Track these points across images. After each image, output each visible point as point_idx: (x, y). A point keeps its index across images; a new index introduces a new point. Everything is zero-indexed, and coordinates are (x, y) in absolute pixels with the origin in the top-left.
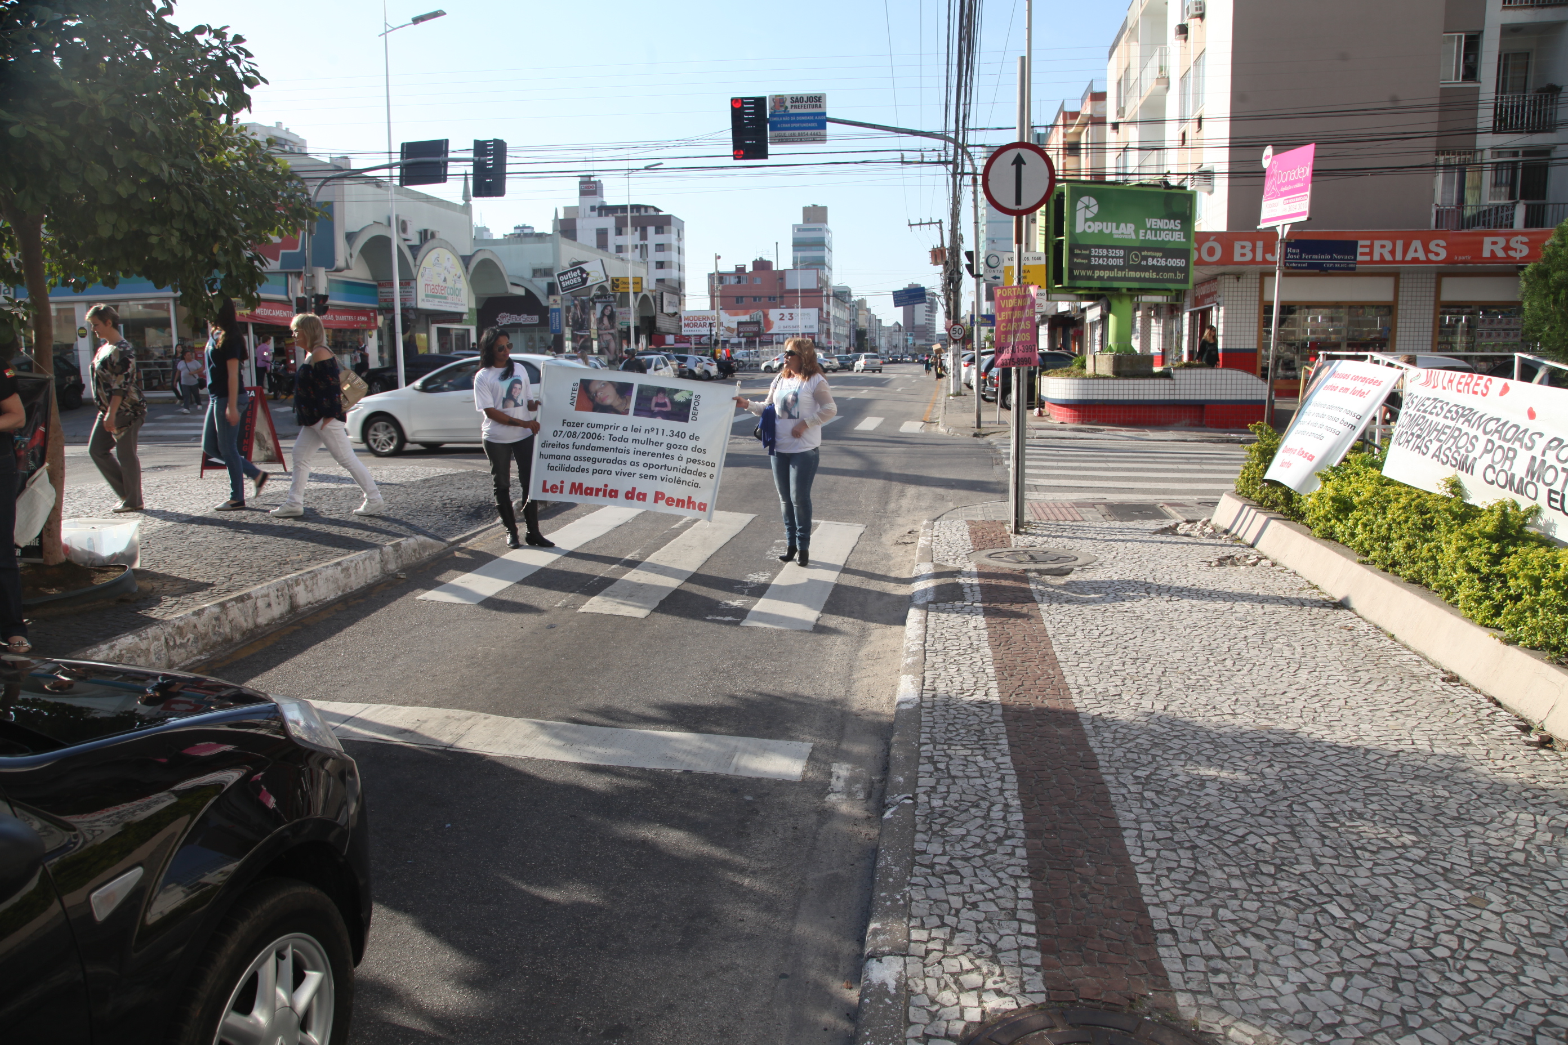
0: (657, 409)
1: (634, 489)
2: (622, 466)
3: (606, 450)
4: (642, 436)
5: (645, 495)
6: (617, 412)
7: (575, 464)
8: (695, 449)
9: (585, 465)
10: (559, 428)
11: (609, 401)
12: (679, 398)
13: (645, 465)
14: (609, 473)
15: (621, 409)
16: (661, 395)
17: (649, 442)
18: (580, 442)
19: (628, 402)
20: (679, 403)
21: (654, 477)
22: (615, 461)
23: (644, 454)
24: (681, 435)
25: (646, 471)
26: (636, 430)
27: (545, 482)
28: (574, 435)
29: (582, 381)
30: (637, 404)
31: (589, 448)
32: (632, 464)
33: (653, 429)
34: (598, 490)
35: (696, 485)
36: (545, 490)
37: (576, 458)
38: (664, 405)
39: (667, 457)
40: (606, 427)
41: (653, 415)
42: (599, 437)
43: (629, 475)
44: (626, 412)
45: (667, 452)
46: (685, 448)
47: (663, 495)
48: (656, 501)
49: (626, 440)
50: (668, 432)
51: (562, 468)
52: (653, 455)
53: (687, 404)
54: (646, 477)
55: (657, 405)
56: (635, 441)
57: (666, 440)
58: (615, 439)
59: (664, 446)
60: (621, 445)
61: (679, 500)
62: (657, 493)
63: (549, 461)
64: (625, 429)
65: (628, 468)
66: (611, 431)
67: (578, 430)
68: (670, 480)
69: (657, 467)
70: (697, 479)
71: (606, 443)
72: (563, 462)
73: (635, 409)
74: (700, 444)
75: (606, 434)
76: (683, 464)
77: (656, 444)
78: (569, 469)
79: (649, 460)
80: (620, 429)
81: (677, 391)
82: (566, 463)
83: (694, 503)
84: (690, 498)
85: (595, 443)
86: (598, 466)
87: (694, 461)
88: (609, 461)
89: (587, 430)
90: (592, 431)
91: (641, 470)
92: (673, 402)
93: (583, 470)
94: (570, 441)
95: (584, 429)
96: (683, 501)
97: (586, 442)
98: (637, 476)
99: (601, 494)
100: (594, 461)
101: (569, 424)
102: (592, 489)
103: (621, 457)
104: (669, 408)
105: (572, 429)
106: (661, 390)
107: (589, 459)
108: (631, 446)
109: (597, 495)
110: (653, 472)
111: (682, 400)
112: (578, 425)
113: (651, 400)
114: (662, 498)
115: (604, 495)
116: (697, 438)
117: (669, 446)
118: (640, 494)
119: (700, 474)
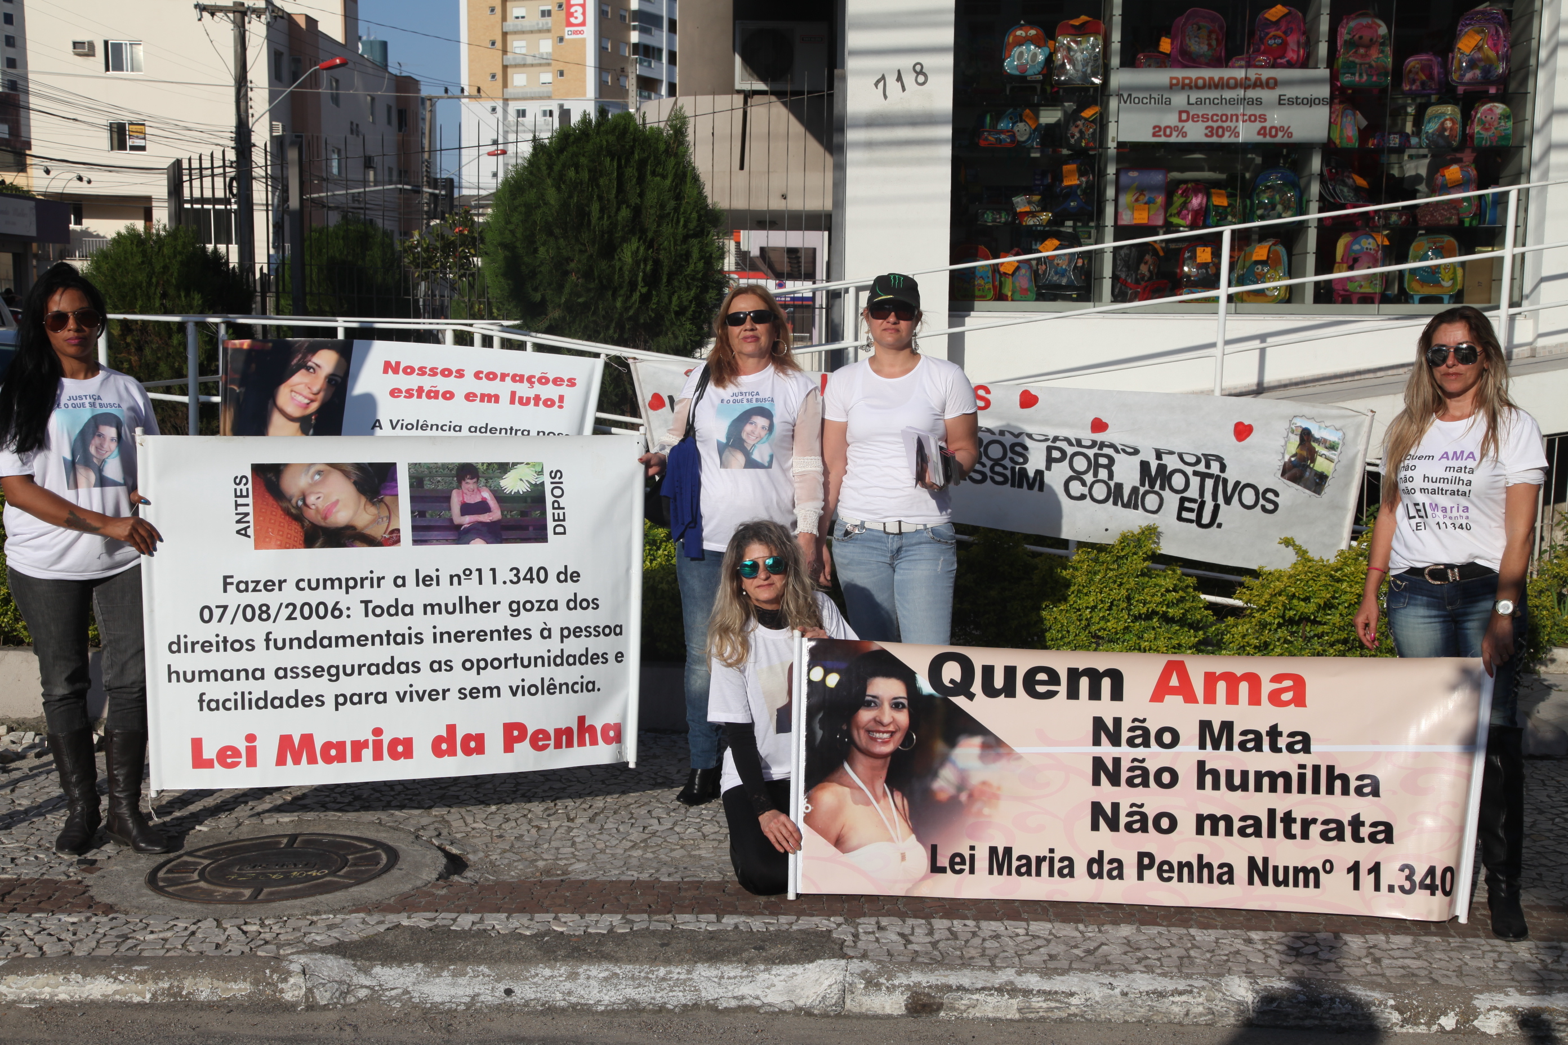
0: (467, 520)
1: (451, 729)
2: (410, 677)
3: (362, 641)
4: (446, 594)
5: (480, 738)
6: (370, 541)
7: (285, 688)
8: (575, 603)
9: (309, 687)
10: (216, 597)
11: (341, 517)
12: (513, 483)
13: (468, 665)
14: (381, 698)
15: (378, 531)
16: (469, 484)
17: (465, 605)
18: (282, 629)
19: (392, 511)
20: (516, 498)
21: (494, 690)
22: (392, 667)
23: (458, 637)
24: (537, 575)
25: (471, 680)
26: (426, 581)
27: (197, 744)
28: (264, 612)
29: (258, 469)
30: (417, 514)
31: (314, 641)
32: (436, 666)
33: (468, 572)
34: (358, 747)
35: (590, 687)
36: (199, 761)
37: (282, 673)
38: (482, 507)
39: (515, 635)
40: (349, 584)
41: (460, 535)
42: (336, 613)
43: (433, 695)
44: (393, 538)
45: (513, 624)
46: (552, 605)
47: (522, 728)
48: (508, 748)
49: (408, 610)
50: (505, 574)
51: (243, 702)
52: (481, 636)
53: (536, 498)
54: (474, 693)
55: (467, 509)
56: (430, 608)
57: (506, 594)
58: (379, 612)
59: (503, 609)
60: (398, 624)
61: (558, 732)
62: (508, 728)
63: (198, 687)
64: (400, 582)
65: (425, 681)
66: (366, 592)
67: (273, 599)
68: (532, 690)
69: (497, 663)
70: (590, 672)
71: (358, 624)
72: (243, 685)
73: (415, 528)
74: (584, 590)
75: (351, 600)
76: (554, 646)
77: (484, 607)
78: (265, 702)
79: (475, 650)
80: (388, 583)
81: (504, 468)
82: (256, 688)
83: (592, 729)
84: (581, 720)
85: (328, 627)
86: (347, 685)
87: (577, 632)
88: (375, 669)
89: (299, 598)
90: (313, 597)
91: (461, 679)
92: (501, 498)
93: (307, 701)
94: (257, 630)
95: (289, 594)
96: (569, 731)
97: (302, 628)
98: (453, 695)
99: (367, 753)
100: (335, 673)
101: (243, 586)
102: (341, 746)
103: (404, 653)
104: (495, 514)
105: (256, 599)
106: (466, 471)
107: (318, 671)
108: (421, 623)
109: (357, 757)
110: (489, 678)
111: (523, 488)
112: (269, 586)
113: (448, 499)
114: (521, 739)
115: (378, 756)
116: (575, 577)
117: (516, 608)
118: (467, 738)
119: (594, 659)
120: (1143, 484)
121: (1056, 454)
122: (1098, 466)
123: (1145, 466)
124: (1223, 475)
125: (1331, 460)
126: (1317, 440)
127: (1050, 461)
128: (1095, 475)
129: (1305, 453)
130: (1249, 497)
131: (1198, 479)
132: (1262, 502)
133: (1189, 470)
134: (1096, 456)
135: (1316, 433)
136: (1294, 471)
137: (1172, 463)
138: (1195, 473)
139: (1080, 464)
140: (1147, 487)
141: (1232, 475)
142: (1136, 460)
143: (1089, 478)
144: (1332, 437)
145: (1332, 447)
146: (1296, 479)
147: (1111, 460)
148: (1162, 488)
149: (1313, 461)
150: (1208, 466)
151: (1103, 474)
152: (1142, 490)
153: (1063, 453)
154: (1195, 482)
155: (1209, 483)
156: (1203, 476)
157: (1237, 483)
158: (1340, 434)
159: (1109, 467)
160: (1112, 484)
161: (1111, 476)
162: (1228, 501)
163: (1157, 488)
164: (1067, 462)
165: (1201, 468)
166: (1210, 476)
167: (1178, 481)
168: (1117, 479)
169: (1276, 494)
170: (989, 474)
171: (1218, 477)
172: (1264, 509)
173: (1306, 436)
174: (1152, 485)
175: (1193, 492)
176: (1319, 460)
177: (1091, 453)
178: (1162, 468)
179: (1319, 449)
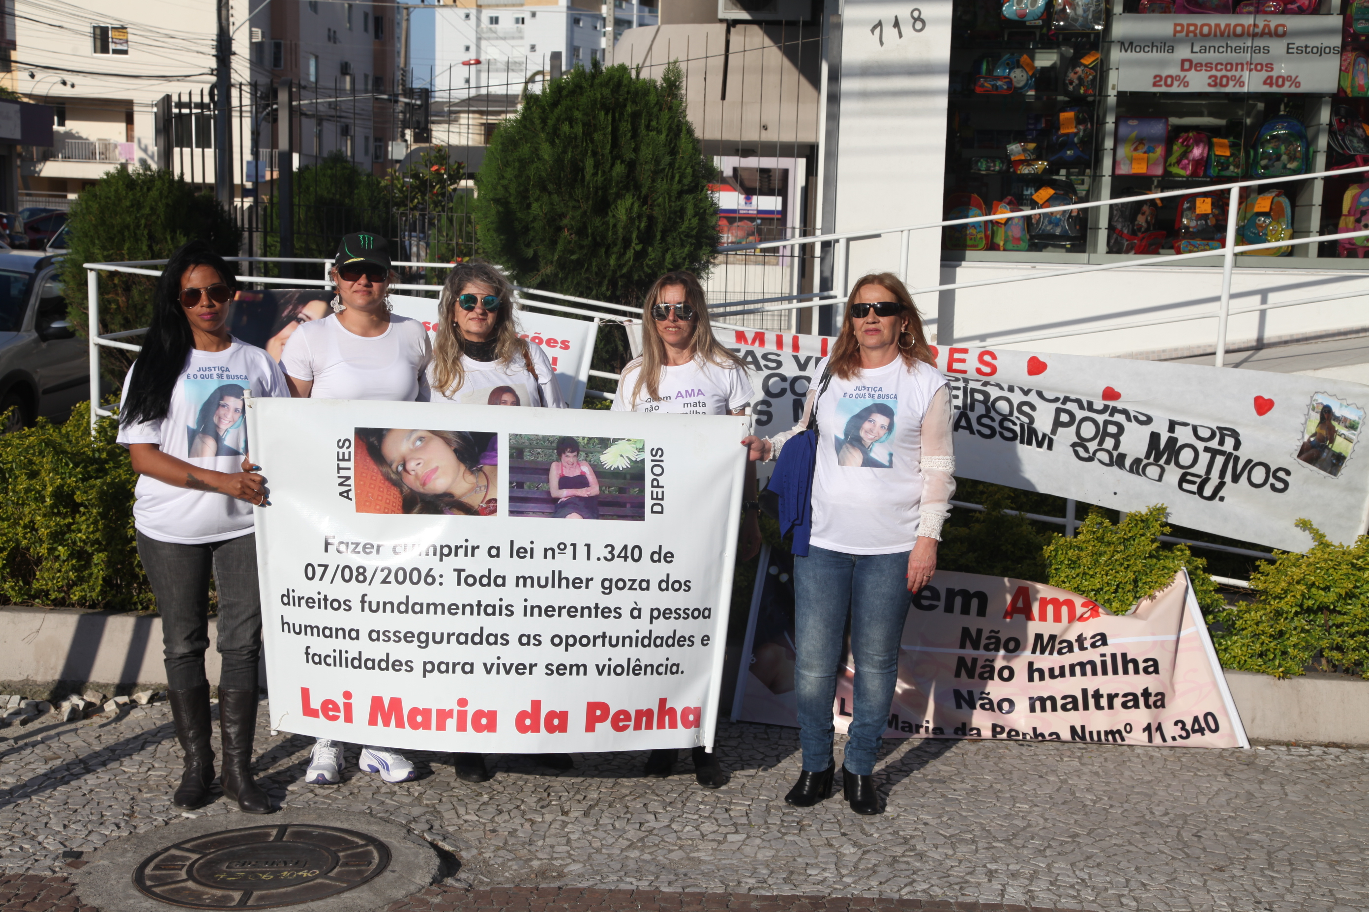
0: (564, 494)
6: (467, 509)
11: (440, 484)
15: (476, 500)
16: (569, 458)
19: (490, 481)
38: (582, 481)
44: (490, 508)
104: (594, 489)
113: (547, 471)
120: (1148, 456)
121: (1064, 418)
122: (1106, 434)
123: (1155, 437)
124: (1235, 453)
125: (1350, 440)
126: (1337, 419)
127: (1057, 424)
128: (1101, 443)
129: (1324, 433)
130: (1258, 475)
131: (1208, 456)
132: (1272, 480)
133: (1200, 446)
134: (1106, 423)
135: (1337, 411)
136: (1311, 452)
137: (1183, 435)
138: (1206, 449)
139: (1088, 430)
140: (1152, 460)
141: (1244, 454)
142: (1147, 430)
143: (1092, 446)
144: (1352, 415)
145: (1353, 426)
146: (1311, 460)
147: (1121, 428)
148: (1168, 462)
149: (1332, 441)
150: (1221, 442)
151: (1109, 443)
152: (1145, 462)
153: (1072, 416)
154: (1204, 458)
155: (1220, 460)
156: (1214, 453)
157: (1249, 461)
158: (1361, 413)
159: (1117, 437)
160: (1115, 454)
161: (1116, 446)
162: (1236, 479)
163: (1162, 462)
164: (1074, 427)
165: (1214, 444)
166: (1222, 453)
167: (1186, 457)
168: (1122, 450)
169: (1288, 473)
170: (998, 429)
171: (1230, 454)
172: (1273, 487)
173: (1326, 414)
174: (1157, 459)
175: (1200, 469)
176: (1339, 440)
177: (1101, 419)
178: (1172, 441)
179: (1339, 428)
